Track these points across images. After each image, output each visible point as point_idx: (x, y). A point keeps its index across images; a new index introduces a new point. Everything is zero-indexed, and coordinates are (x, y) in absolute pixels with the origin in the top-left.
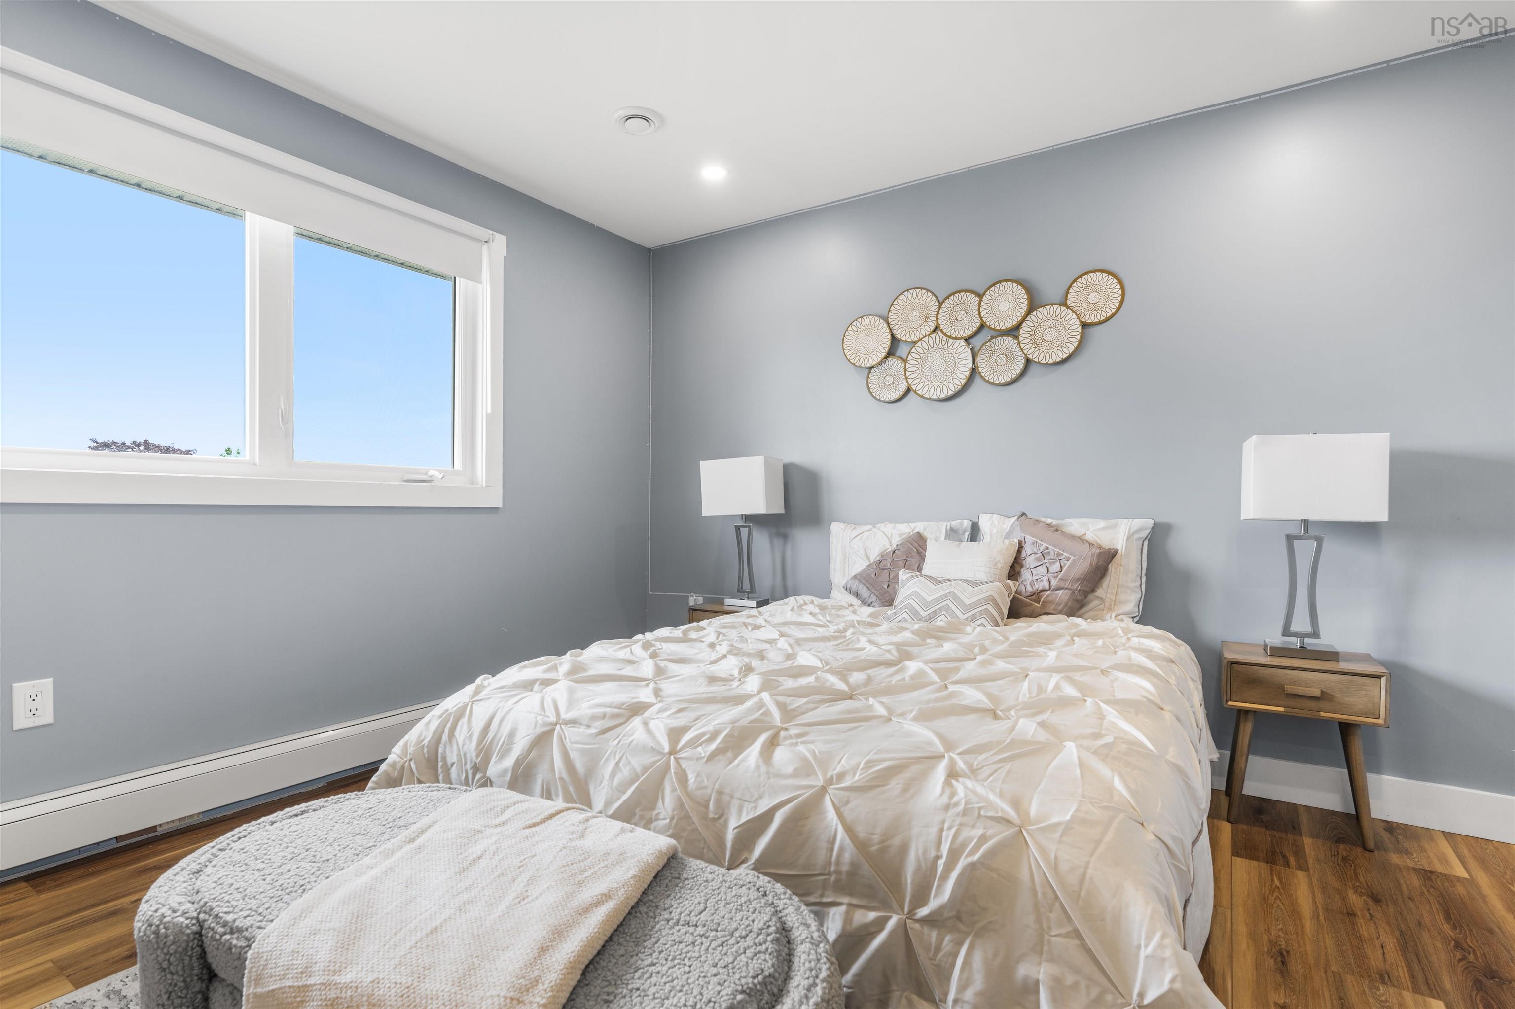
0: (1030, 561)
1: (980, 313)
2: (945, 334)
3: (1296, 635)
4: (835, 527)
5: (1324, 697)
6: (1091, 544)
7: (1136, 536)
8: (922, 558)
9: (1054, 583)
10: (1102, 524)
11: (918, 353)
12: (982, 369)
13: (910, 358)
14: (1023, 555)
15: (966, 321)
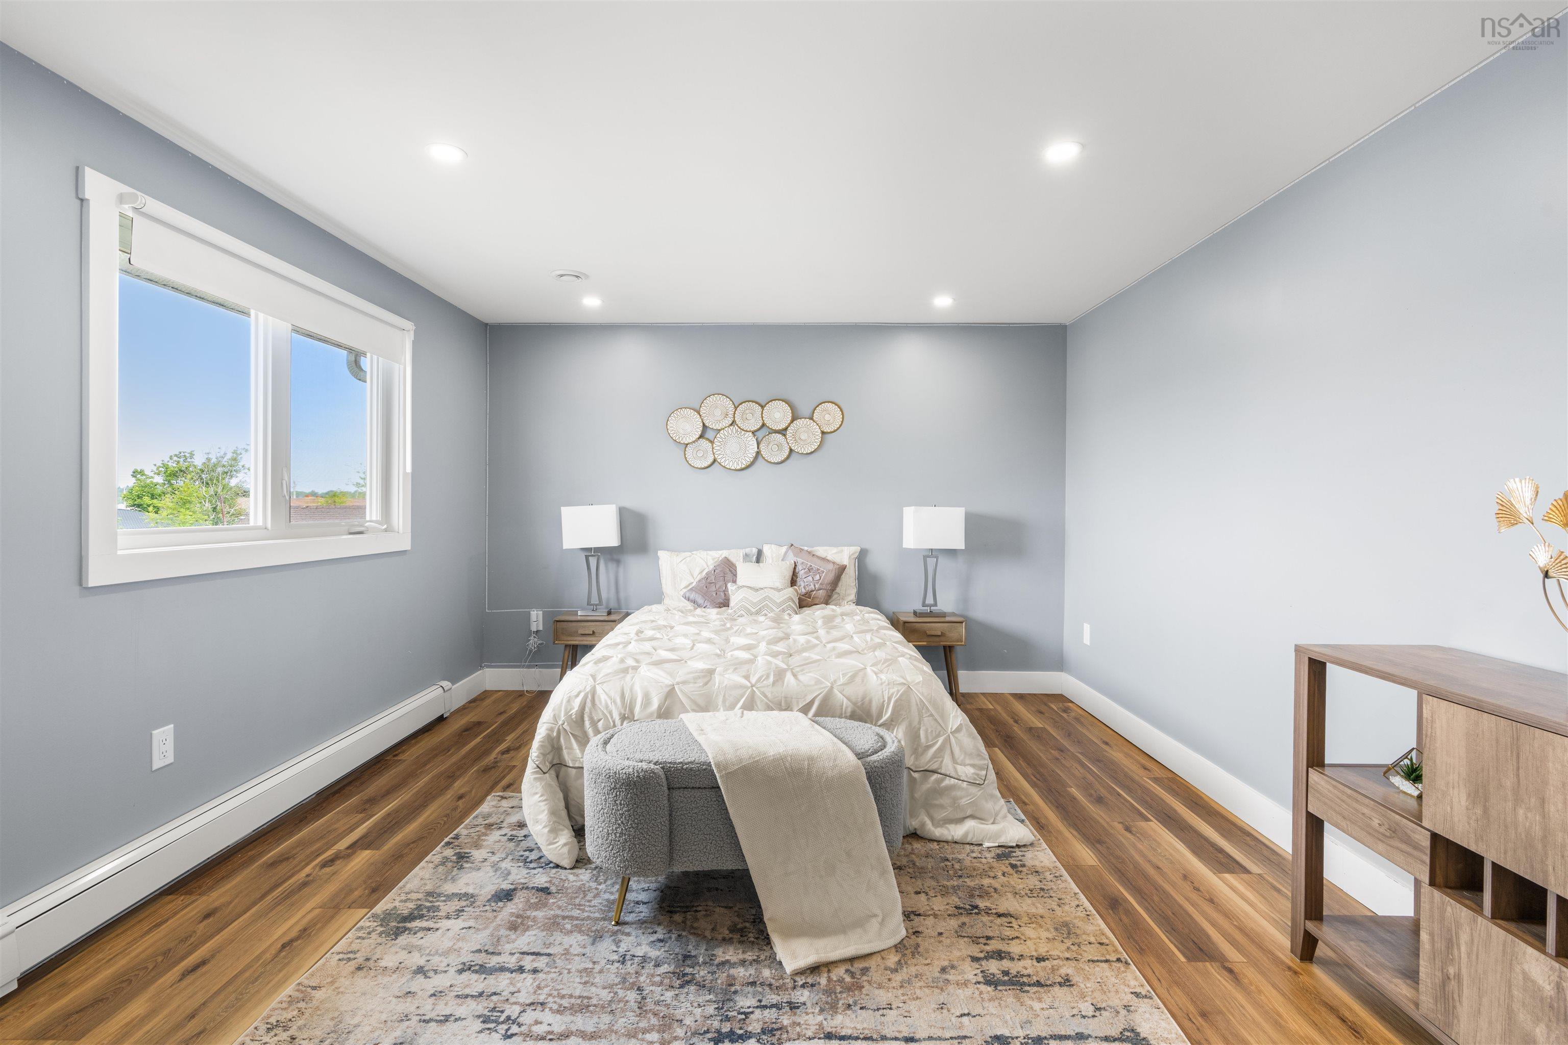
0: (801, 573)
1: (762, 417)
2: (739, 428)
3: (927, 606)
4: (661, 554)
5: (943, 635)
6: (834, 563)
7: (853, 557)
8: (735, 575)
9: (817, 586)
10: (835, 550)
11: (721, 438)
12: (764, 452)
13: (716, 440)
14: (797, 570)
15: (753, 421)
